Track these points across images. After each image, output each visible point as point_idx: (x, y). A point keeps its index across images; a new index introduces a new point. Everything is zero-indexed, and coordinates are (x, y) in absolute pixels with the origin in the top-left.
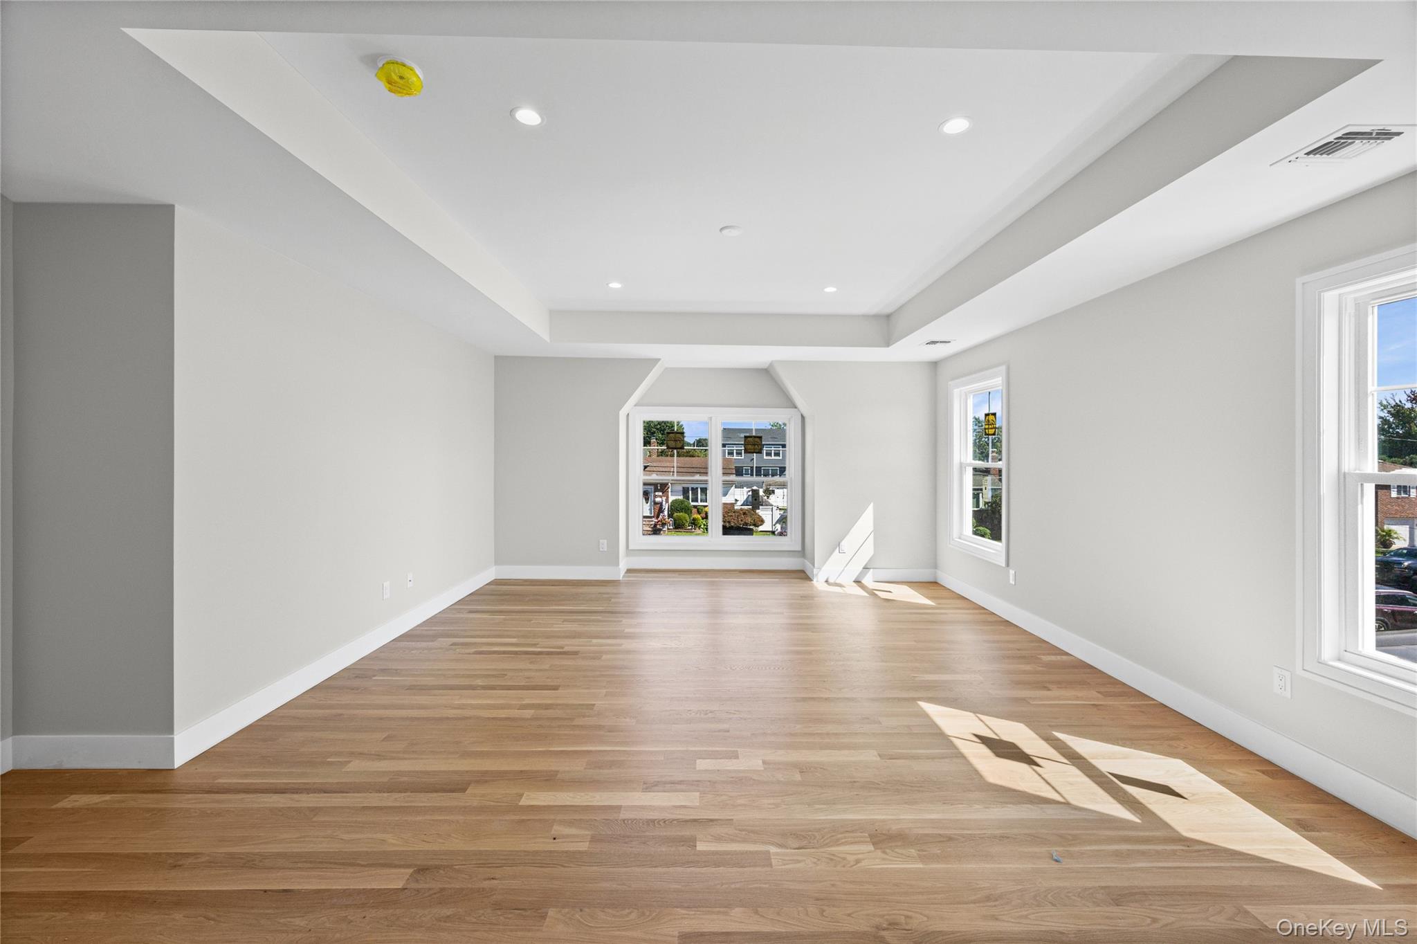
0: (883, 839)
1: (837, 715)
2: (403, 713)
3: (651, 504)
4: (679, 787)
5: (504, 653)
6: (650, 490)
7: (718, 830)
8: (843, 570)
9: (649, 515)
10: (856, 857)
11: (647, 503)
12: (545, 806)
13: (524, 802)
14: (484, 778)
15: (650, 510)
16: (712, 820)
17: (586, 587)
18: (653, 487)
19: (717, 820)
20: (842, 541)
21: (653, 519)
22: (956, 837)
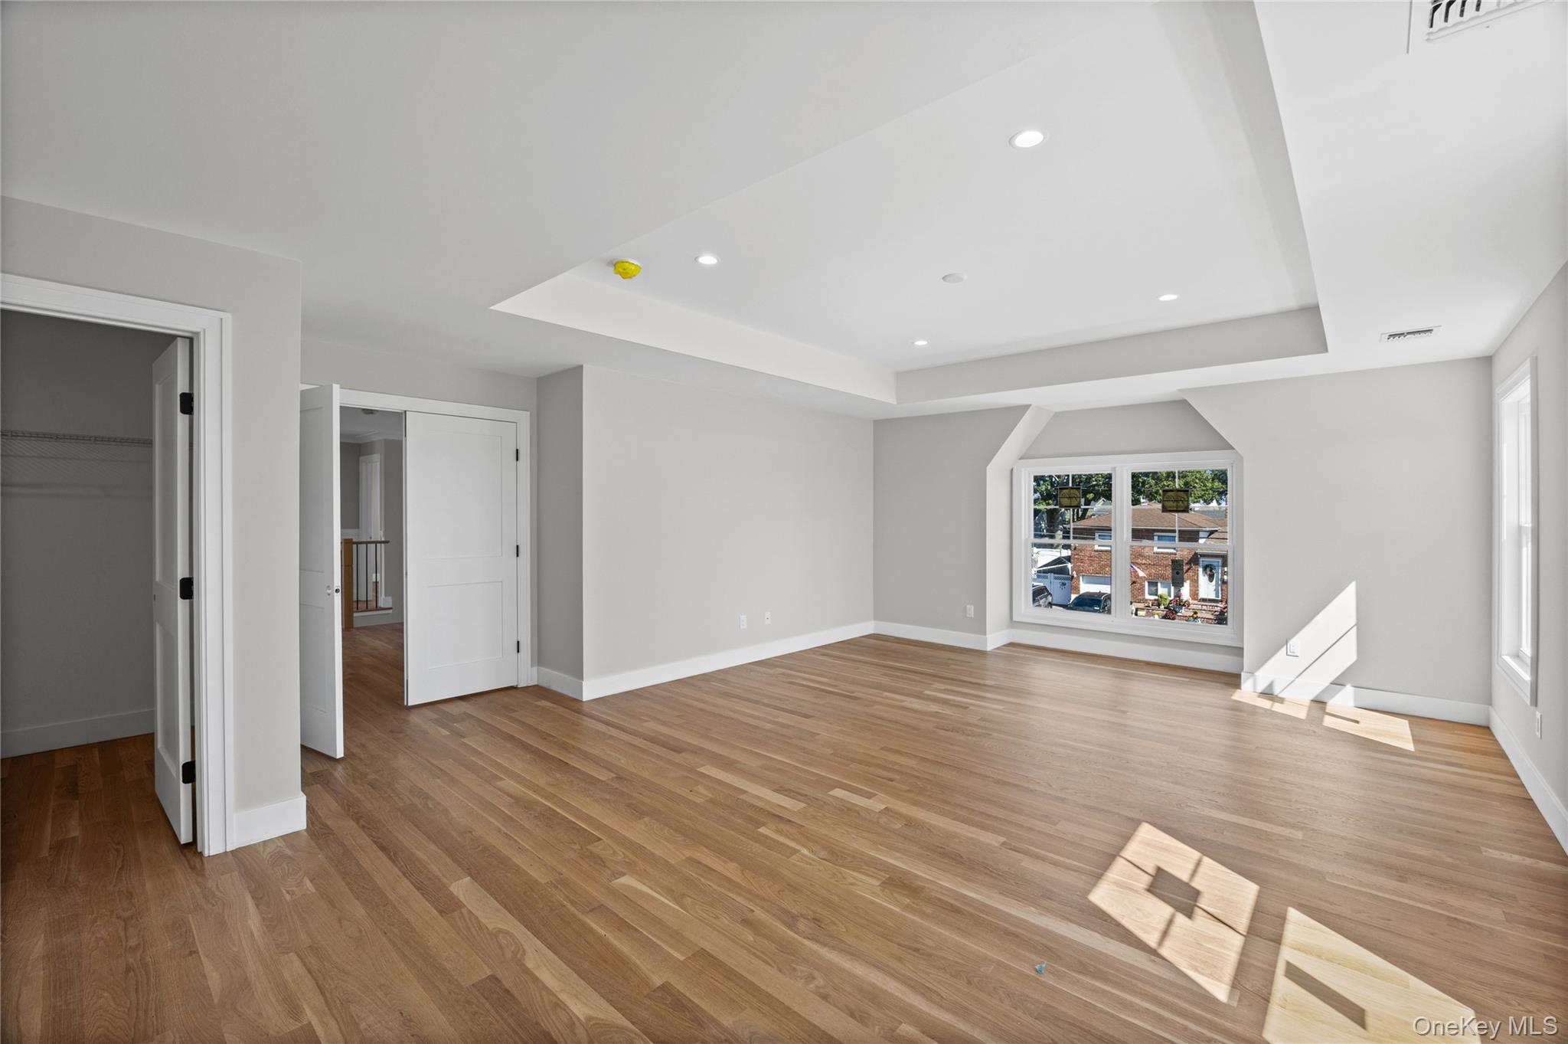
0: (898, 883)
1: (1020, 804)
2: (702, 706)
3: (1217, 583)
4: (799, 797)
5: (809, 687)
6: (1215, 564)
7: (785, 827)
8: (1293, 681)
9: (1213, 597)
10: (854, 881)
11: (1211, 581)
12: (708, 776)
13: (701, 770)
14: (696, 751)
15: (1216, 591)
16: (790, 821)
17: (943, 652)
18: (1220, 560)
19: (793, 822)
20: (1290, 639)
21: (1219, 605)
22: (965, 912)
